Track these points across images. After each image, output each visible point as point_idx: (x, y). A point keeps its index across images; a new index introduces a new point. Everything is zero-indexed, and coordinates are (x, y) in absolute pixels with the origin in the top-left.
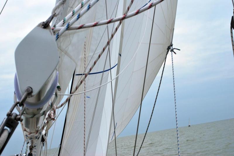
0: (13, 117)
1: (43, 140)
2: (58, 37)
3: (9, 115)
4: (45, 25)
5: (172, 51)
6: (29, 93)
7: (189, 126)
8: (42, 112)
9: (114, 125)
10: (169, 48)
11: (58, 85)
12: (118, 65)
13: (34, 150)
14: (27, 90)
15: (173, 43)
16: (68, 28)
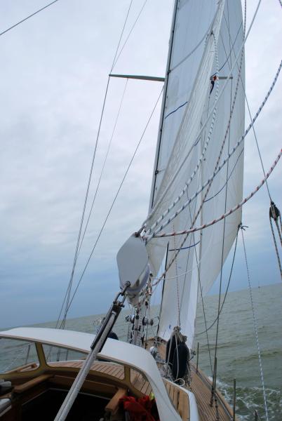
0: (117, 304)
1: (147, 304)
2: (146, 243)
3: (115, 303)
4: (137, 235)
5: (242, 228)
6: (128, 286)
7: (259, 287)
8: (140, 293)
9: (200, 289)
10: (239, 226)
11: (151, 272)
12: (200, 242)
13: (140, 312)
14: (127, 284)
15: (242, 222)
16: (154, 236)
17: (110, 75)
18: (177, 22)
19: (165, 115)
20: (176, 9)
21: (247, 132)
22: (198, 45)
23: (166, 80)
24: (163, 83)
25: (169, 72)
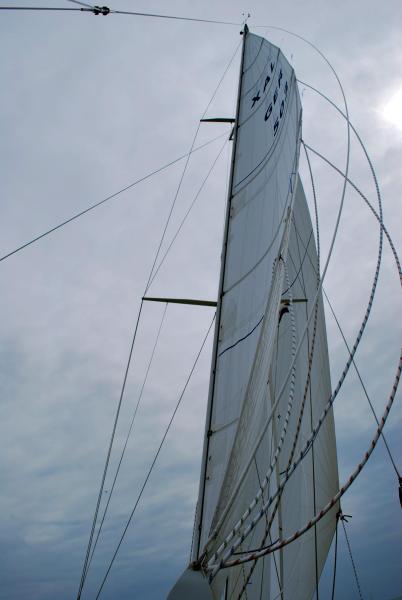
5: (342, 518)
10: (338, 516)
15: (342, 509)
17: (143, 299)
18: (231, 233)
19: (220, 351)
20: (229, 217)
21: (336, 393)
22: (260, 261)
23: (218, 305)
24: (214, 309)
25: (222, 294)
